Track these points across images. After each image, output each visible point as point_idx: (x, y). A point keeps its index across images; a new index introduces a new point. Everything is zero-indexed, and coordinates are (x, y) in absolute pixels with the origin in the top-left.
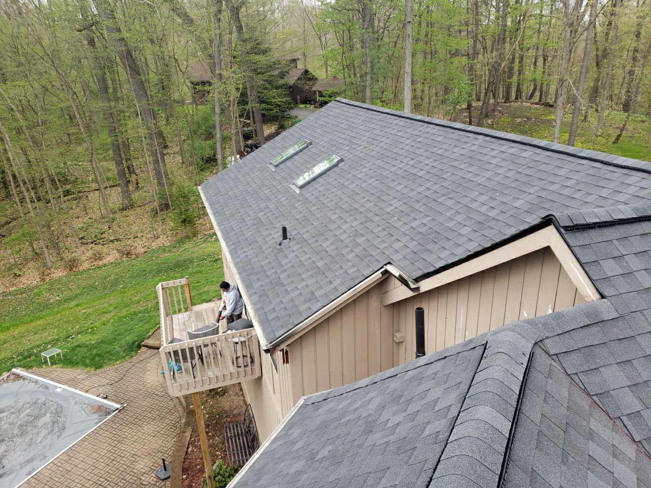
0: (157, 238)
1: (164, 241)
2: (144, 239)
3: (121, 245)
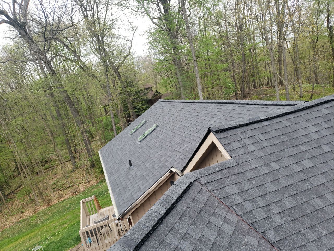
0: (90, 182)
1: (93, 183)
2: (84, 184)
3: (73, 188)
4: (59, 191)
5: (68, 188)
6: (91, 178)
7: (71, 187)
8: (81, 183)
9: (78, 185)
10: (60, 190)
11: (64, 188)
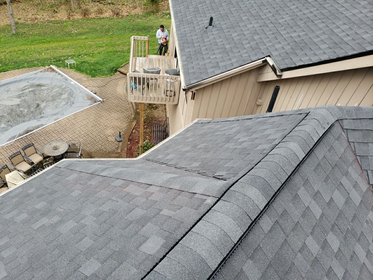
0: (135, 8)
1: (139, 11)
2: (128, 7)
3: (114, 7)
4: (98, 3)
5: (109, 3)
6: (137, 3)
7: (112, 4)
8: (125, 4)
9: (121, 5)
10: (100, 3)
11: (104, 3)
